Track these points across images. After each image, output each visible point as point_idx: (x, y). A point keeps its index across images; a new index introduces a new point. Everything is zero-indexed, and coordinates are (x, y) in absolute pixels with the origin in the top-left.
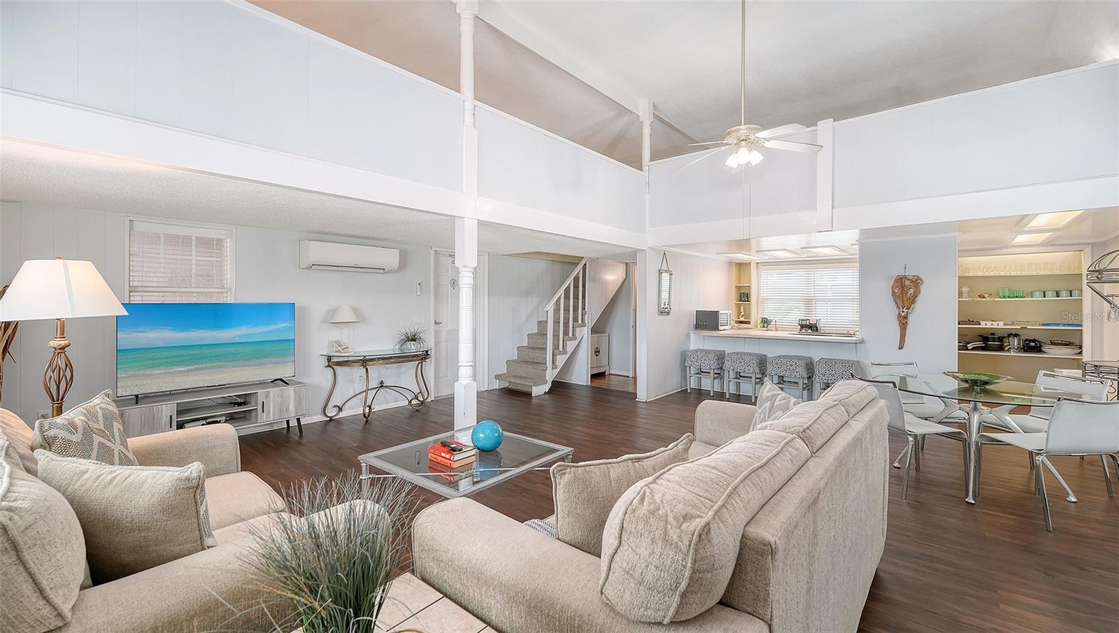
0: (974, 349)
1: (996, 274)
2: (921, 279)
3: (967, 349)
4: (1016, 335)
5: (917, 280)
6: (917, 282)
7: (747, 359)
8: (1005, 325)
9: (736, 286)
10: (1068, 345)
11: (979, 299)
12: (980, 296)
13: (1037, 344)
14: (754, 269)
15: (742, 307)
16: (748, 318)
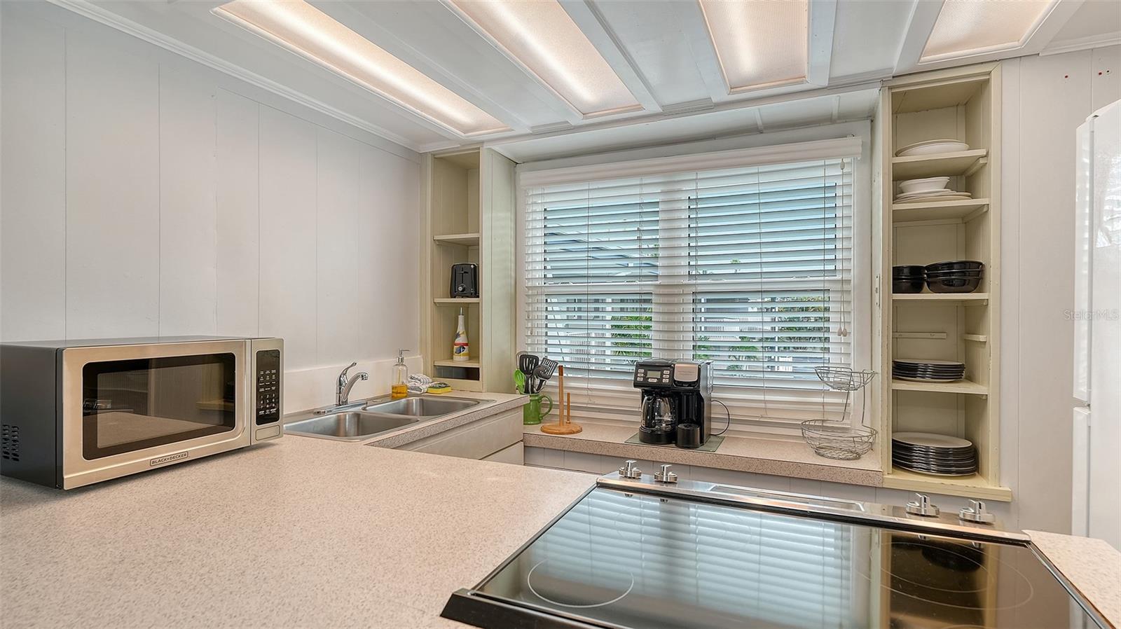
9: (439, 243)
14: (490, 179)
15: (461, 318)
16: (474, 355)
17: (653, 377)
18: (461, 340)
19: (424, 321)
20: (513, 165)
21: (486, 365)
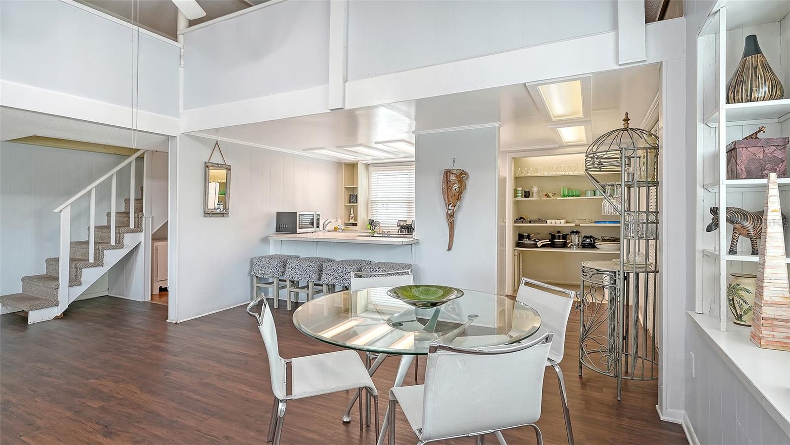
0: (543, 246)
1: (558, 173)
2: (466, 174)
3: (537, 247)
4: (577, 232)
5: (461, 174)
6: (462, 177)
7: (305, 264)
8: (567, 222)
9: (346, 188)
10: (614, 241)
11: (545, 198)
12: (546, 195)
13: (591, 241)
14: (361, 170)
15: (352, 209)
16: (356, 219)
17: (402, 223)
18: (352, 216)
19: (342, 211)
20: (367, 165)
21: (359, 222)
